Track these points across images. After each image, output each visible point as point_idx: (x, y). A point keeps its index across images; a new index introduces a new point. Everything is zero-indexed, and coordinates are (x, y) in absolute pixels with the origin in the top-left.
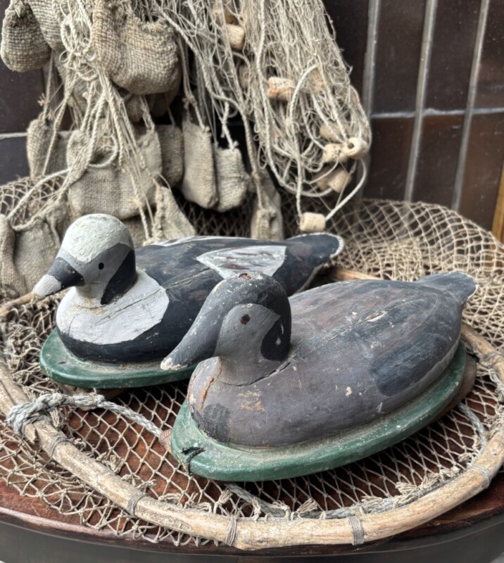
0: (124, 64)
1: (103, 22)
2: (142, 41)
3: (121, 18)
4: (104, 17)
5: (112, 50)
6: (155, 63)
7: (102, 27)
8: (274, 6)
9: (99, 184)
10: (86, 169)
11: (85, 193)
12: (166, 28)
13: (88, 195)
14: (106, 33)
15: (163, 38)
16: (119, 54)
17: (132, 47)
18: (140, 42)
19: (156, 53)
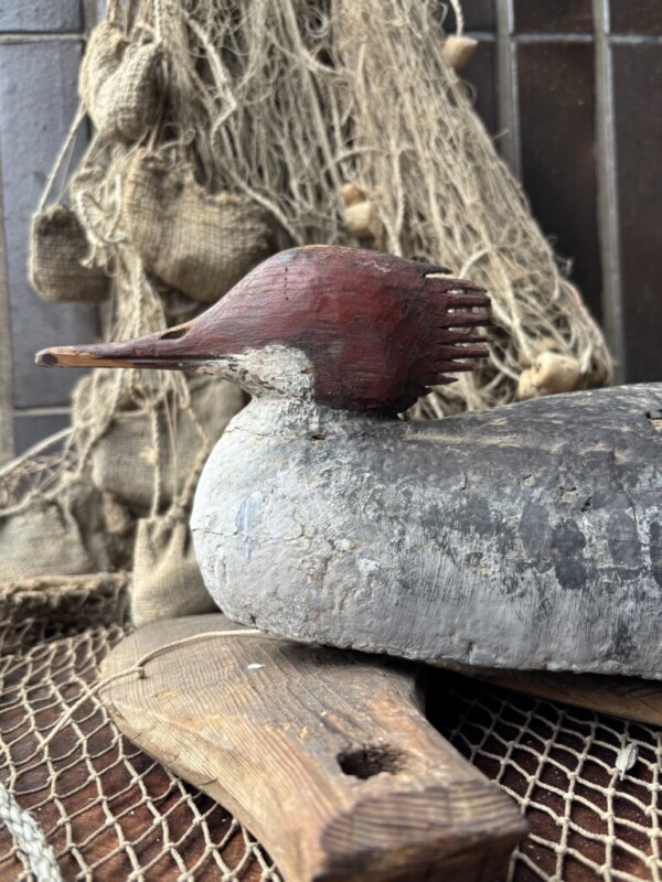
0: (165, 244)
1: (136, 187)
2: (202, 215)
3: (171, 187)
4: (139, 180)
5: (148, 224)
6: (218, 242)
7: (134, 192)
8: (416, 165)
9: (133, 441)
10: (113, 416)
11: (110, 455)
12: (249, 204)
13: (115, 459)
14: (139, 201)
15: (238, 214)
16: (157, 229)
17: (184, 223)
18: (199, 217)
19: (222, 230)
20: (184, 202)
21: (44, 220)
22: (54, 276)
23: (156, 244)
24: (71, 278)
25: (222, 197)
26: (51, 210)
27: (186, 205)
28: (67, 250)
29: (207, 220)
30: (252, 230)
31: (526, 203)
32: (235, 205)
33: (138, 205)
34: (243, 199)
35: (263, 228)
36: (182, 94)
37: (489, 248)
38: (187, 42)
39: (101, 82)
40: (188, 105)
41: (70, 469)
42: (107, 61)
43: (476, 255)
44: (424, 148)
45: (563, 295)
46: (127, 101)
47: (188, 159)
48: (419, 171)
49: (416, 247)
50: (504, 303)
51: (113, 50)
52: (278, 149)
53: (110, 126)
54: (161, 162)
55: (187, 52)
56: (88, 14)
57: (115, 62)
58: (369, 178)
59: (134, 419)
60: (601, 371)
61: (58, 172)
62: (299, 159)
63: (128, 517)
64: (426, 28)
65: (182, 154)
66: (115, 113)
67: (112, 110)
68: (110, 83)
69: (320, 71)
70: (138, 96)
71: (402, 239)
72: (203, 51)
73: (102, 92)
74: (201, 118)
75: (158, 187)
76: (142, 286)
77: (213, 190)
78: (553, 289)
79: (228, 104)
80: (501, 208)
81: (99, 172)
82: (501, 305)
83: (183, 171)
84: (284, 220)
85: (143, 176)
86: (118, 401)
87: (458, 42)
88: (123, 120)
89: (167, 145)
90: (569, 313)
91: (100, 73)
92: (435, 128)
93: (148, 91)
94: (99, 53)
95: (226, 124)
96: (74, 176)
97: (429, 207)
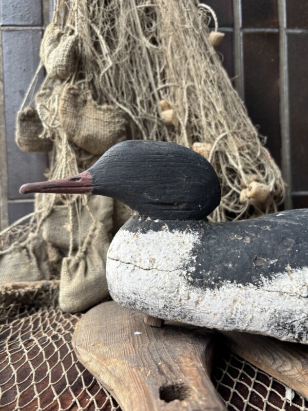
0: (78, 129)
1: (65, 102)
3: (81, 101)
5: (70, 119)
7: (64, 105)
8: (194, 92)
9: (62, 219)
10: (52, 207)
11: (51, 226)
12: (117, 109)
13: (53, 227)
14: (66, 108)
15: (112, 114)
16: (74, 122)
17: (87, 119)
18: (94, 116)
19: (104, 122)
20: (87, 108)
21: (23, 115)
22: (27, 140)
23: (73, 129)
24: (35, 141)
25: (105, 106)
26: (26, 110)
27: (88, 110)
28: (33, 128)
29: (97, 118)
30: (118, 122)
31: (246, 110)
32: (111, 110)
33: (65, 111)
34: (115, 107)
35: (123, 121)
36: (87, 58)
37: (227, 132)
38: (90, 34)
39: (50, 52)
40: (90, 63)
41: (33, 231)
42: (53, 42)
43: (222, 135)
44: (198, 84)
45: (262, 154)
46: (61, 62)
47: (89, 88)
48: (196, 95)
49: (194, 130)
50: (234, 158)
51: (56, 37)
52: (131, 83)
53: (54, 72)
54: (77, 90)
55: (90, 38)
56: (45, 17)
57: (57, 43)
58: (173, 99)
59: (63, 209)
60: (279, 190)
61: (30, 92)
62: (141, 88)
63: (59, 254)
64: (201, 28)
65: (86, 86)
66: (56, 67)
67: (54, 66)
68: (54, 53)
69: (151, 47)
70: (67, 60)
71: (187, 128)
72: (97, 38)
73: (50, 57)
74: (96, 69)
75: (75, 102)
76: (66, 147)
77: (100, 103)
78: (258, 151)
79: (109, 63)
80: (234, 112)
81: (48, 92)
82: (233, 158)
83: (87, 94)
84: (133, 117)
85: (68, 97)
86: (55, 200)
87: (215, 34)
88: (60, 70)
89: (80, 82)
90: (264, 163)
91: (50, 48)
92: (204, 75)
93: (71, 57)
94: (49, 38)
95: (107, 72)
96: (37, 94)
97: (200, 113)
